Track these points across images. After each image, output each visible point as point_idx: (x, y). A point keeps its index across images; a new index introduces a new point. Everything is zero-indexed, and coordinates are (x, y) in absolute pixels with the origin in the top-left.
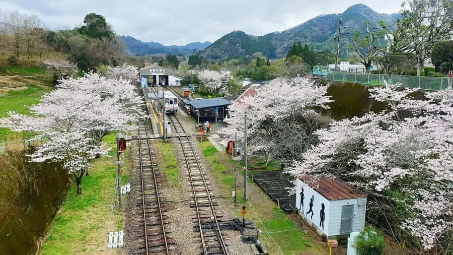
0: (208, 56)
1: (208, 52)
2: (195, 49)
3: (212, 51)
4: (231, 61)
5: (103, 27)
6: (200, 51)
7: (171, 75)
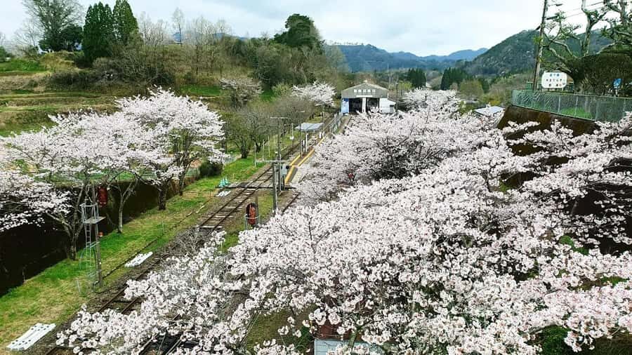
0: (478, 70)
1: (479, 64)
2: (460, 60)
3: (484, 62)
4: (512, 76)
5: (306, 33)
6: (466, 63)
7: (383, 97)
